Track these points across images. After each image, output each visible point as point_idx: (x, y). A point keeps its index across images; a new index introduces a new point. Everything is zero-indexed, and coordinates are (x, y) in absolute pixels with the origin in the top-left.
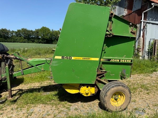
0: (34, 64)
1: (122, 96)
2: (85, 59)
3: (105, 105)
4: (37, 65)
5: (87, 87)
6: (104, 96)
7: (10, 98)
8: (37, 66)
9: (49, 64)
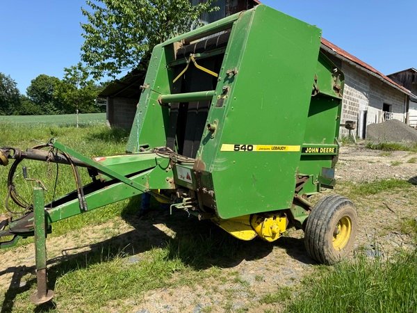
0: (121, 174)
1: (344, 226)
2: (276, 148)
3: (325, 250)
4: (129, 176)
5: (275, 218)
6: (323, 231)
7: (40, 298)
8: (131, 178)
9: (164, 169)
